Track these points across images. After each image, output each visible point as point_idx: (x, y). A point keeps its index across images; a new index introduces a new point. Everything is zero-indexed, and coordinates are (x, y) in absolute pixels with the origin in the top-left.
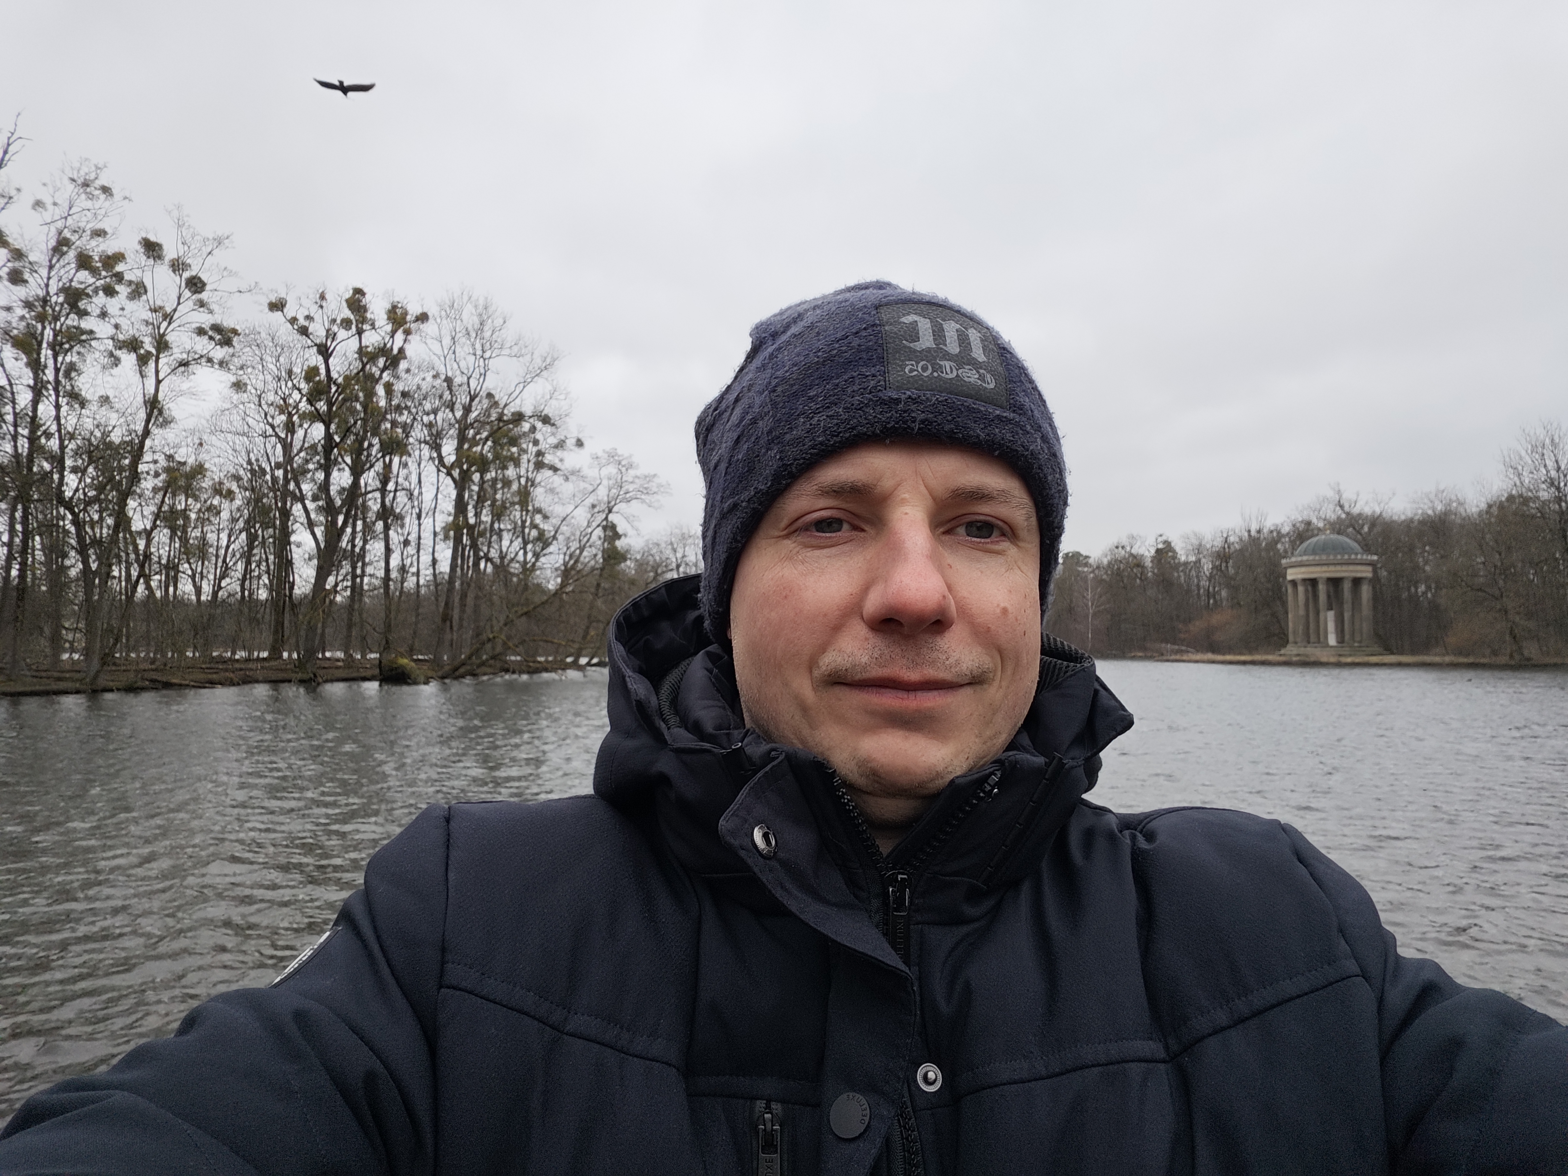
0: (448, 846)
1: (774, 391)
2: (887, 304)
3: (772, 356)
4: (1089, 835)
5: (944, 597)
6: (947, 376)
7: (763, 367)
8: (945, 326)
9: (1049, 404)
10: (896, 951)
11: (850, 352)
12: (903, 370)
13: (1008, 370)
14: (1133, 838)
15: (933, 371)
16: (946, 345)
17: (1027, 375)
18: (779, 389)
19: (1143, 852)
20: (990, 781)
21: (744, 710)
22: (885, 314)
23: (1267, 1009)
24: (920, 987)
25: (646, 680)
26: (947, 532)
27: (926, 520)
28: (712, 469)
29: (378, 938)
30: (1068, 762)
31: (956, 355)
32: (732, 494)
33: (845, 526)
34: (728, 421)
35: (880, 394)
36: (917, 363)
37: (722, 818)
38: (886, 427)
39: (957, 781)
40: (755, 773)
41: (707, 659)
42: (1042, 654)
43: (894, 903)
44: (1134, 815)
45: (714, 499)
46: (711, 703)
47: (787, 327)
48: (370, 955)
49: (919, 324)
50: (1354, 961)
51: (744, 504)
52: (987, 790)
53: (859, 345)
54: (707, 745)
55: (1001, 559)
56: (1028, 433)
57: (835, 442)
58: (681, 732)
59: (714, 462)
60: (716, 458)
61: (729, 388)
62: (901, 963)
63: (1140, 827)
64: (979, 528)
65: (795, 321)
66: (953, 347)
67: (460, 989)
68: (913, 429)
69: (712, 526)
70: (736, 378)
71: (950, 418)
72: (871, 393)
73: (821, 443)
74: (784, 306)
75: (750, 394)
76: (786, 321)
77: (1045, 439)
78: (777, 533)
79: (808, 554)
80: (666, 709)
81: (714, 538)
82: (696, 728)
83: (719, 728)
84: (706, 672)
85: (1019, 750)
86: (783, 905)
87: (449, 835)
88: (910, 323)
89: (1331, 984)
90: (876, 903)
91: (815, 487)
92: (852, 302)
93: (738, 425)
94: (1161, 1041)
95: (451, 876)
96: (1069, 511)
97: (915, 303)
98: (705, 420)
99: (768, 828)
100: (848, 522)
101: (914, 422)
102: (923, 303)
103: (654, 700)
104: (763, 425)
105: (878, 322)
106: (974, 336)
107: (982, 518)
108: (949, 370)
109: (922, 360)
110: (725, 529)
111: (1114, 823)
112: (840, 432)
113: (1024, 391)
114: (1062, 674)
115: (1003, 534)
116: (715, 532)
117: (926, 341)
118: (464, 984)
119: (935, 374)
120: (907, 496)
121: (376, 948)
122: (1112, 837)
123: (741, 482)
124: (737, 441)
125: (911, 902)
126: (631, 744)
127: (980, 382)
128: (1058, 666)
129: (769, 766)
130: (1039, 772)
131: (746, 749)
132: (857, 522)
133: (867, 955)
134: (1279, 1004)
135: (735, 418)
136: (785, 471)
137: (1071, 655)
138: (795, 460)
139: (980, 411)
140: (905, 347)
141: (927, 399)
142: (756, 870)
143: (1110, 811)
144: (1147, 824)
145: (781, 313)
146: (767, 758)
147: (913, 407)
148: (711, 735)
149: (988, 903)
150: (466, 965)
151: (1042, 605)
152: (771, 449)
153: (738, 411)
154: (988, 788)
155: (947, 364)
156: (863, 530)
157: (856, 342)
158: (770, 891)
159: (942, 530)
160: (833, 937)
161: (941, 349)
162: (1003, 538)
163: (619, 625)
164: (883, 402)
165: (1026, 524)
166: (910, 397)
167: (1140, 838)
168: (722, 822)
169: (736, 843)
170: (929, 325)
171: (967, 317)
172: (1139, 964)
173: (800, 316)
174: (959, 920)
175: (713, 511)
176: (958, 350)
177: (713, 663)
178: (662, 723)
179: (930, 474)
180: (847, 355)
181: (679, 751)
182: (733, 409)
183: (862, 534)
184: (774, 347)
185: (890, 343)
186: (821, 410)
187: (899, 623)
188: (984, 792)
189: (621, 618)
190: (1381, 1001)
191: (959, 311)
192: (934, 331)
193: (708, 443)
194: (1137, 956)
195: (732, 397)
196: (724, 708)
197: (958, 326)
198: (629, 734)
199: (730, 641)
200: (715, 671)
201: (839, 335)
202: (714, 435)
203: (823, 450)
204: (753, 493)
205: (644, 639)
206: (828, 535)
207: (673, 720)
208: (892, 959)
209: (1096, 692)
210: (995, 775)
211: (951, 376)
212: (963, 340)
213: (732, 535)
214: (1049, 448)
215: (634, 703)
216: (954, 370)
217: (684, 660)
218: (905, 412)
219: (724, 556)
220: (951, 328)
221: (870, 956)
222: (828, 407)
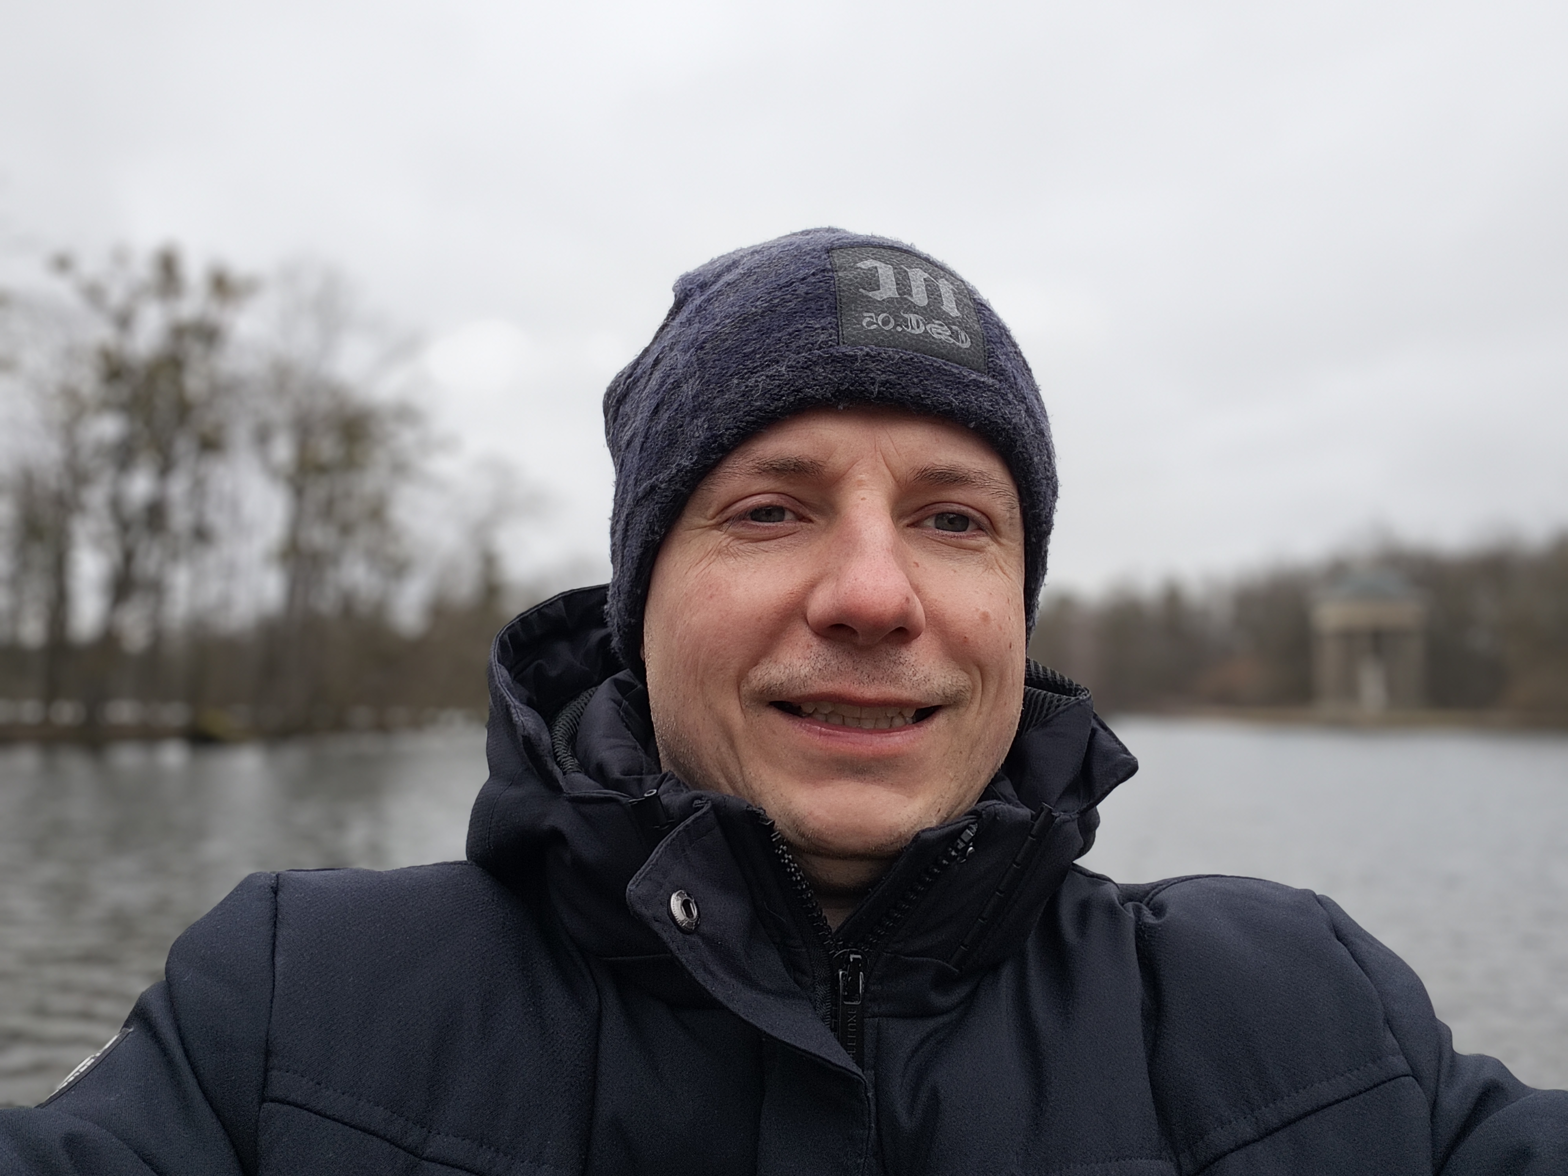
0: (275, 922)
1: (702, 348)
2: (841, 247)
3: (699, 309)
4: (1084, 908)
5: (907, 599)
6: (913, 332)
7: (689, 322)
8: (910, 274)
9: (1035, 373)
10: (847, 1050)
11: (795, 302)
12: (860, 322)
13: (986, 328)
14: (1138, 911)
15: (896, 325)
16: (912, 296)
17: (1009, 337)
18: (708, 346)
19: (1151, 927)
20: (963, 836)
21: (660, 749)
22: (838, 259)
23: (1300, 1118)
24: (876, 1095)
25: (536, 714)
26: (912, 525)
27: (887, 508)
28: (624, 447)
29: (182, 1040)
30: (1059, 815)
31: (924, 308)
32: (650, 475)
33: (788, 516)
34: (645, 387)
35: (832, 350)
36: (878, 315)
37: (631, 882)
38: (838, 390)
39: (923, 836)
40: (673, 826)
41: (615, 689)
42: (1025, 684)
43: (844, 990)
44: (1138, 885)
45: (626, 483)
46: (618, 741)
47: (719, 276)
48: (170, 1063)
49: (880, 271)
50: (1402, 1058)
51: (663, 486)
52: (959, 847)
53: (807, 293)
54: (613, 793)
55: (978, 557)
56: (1010, 403)
57: (777, 408)
58: (580, 778)
59: (626, 438)
60: (629, 433)
61: (646, 351)
62: (852, 1063)
63: (1147, 899)
64: (951, 521)
65: (729, 269)
66: (920, 297)
67: (289, 1103)
68: (872, 393)
69: (623, 517)
70: (656, 338)
71: (915, 380)
72: (820, 348)
73: (760, 409)
74: (716, 256)
75: (673, 354)
76: (717, 270)
77: (1030, 412)
78: (704, 522)
79: (741, 547)
80: (561, 750)
81: (626, 531)
82: (599, 773)
83: (627, 772)
84: (612, 704)
85: (999, 799)
86: (706, 990)
87: (276, 909)
88: (869, 269)
89: (1376, 1086)
90: (821, 990)
91: (751, 464)
92: (799, 246)
93: (657, 392)
94: (1171, 1160)
95: (280, 960)
96: (1059, 504)
97: (875, 247)
98: (616, 390)
99: (689, 895)
100: (791, 511)
101: (873, 384)
102: (884, 247)
103: (546, 737)
104: (689, 389)
105: (829, 267)
106: (945, 288)
107: (956, 507)
108: (916, 326)
109: (884, 312)
110: (638, 518)
111: (1114, 895)
112: (783, 396)
113: (1006, 354)
114: (1053, 709)
115: (980, 528)
116: (627, 524)
117: (888, 290)
118: (292, 1097)
119: (899, 329)
120: (863, 477)
121: (178, 1053)
122: (1112, 911)
123: (660, 458)
124: (656, 411)
125: (866, 989)
126: (515, 792)
127: (953, 341)
128: (1048, 700)
129: (692, 818)
130: (1023, 827)
131: (662, 798)
132: (803, 511)
133: (811, 1053)
134: (1314, 1111)
135: (654, 383)
136: (714, 442)
137: (1064, 686)
138: (727, 430)
139: (953, 374)
140: (863, 296)
141: (889, 356)
142: (673, 946)
143: (1109, 880)
144: (1154, 895)
145: (712, 263)
146: (689, 809)
147: (872, 366)
148: (618, 780)
149: (961, 992)
150: (295, 1072)
151: (1027, 620)
152: (697, 417)
153: (657, 375)
154: (961, 845)
155: (913, 318)
156: (810, 521)
157: (802, 289)
158: (690, 974)
159: (906, 522)
160: (768, 1031)
161: (906, 299)
162: (981, 532)
163: (502, 645)
164: (834, 360)
165: (1008, 515)
166: (868, 354)
167: (1147, 912)
168: (630, 887)
169: (647, 913)
170: (891, 272)
171: (937, 266)
172: (1145, 1065)
173: (735, 264)
174: (926, 1012)
175: (624, 499)
176: (926, 302)
177: (623, 695)
178: (556, 767)
179: (893, 450)
180: (792, 305)
181: (578, 801)
182: (651, 374)
183: (810, 525)
184: (703, 298)
185: (844, 291)
186: (759, 369)
187: (854, 632)
188: (957, 851)
189: (506, 636)
190: (1434, 1105)
191: (927, 260)
192: (897, 279)
193: (619, 418)
194: (1143, 1055)
195: (650, 360)
196: (635, 748)
197: (926, 275)
198: (513, 781)
199: (643, 663)
200: (625, 703)
201: (782, 281)
202: (626, 408)
203: (762, 418)
204: (674, 471)
205: (536, 663)
206: (766, 524)
207: (570, 763)
208: (841, 1058)
209: (1094, 731)
210: (970, 829)
211: (917, 332)
212: (933, 292)
213: (648, 526)
214: (1035, 424)
215: (521, 739)
216: (921, 324)
217: (586, 689)
218: (862, 371)
219: (637, 553)
220: (918, 277)
221: (815, 1055)
222: (768, 365)
